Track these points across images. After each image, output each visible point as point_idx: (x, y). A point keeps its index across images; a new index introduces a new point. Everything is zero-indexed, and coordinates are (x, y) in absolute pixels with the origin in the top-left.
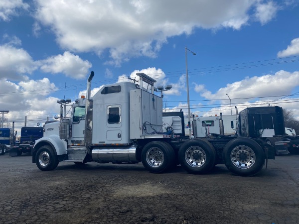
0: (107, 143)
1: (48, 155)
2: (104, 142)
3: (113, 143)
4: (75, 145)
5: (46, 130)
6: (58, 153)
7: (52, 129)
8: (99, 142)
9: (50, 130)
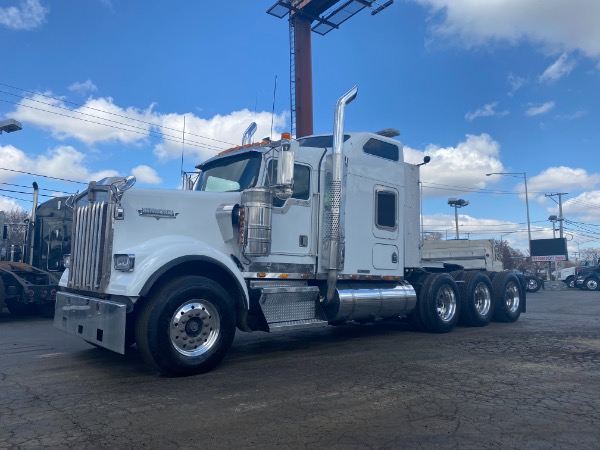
0: (372, 272)
2: (368, 271)
3: (383, 274)
8: (359, 271)
9: (158, 215)
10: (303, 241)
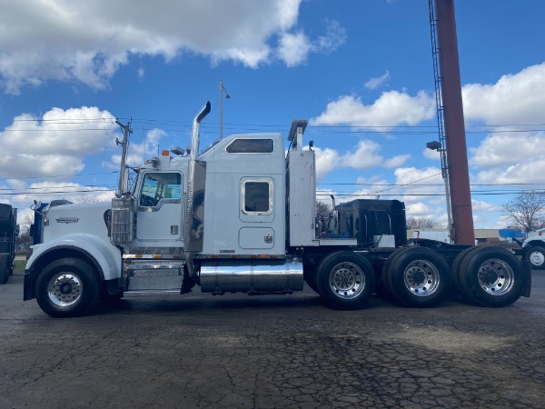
0: (239, 252)
1: (76, 280)
2: (233, 251)
3: (255, 253)
4: (145, 256)
5: (53, 222)
6: (108, 276)
7: (76, 221)
8: (221, 251)
9: (67, 221)
10: (174, 229)
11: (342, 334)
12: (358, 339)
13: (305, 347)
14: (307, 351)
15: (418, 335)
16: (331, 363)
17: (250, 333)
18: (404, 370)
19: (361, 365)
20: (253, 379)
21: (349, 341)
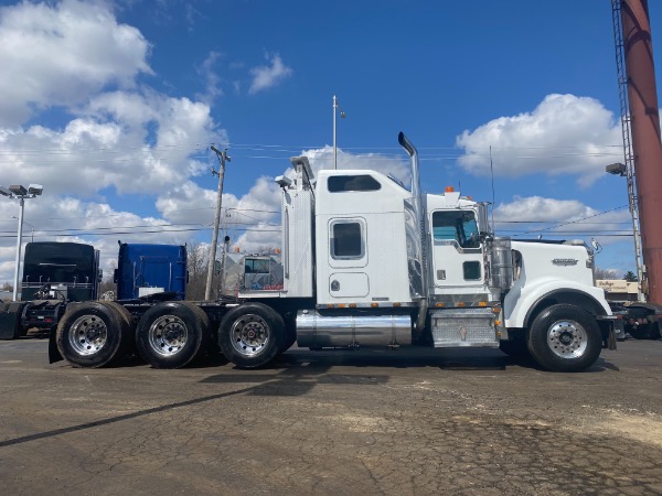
11: (521, 419)
12: (548, 428)
13: (474, 437)
14: (478, 444)
15: (637, 425)
16: (520, 465)
17: (389, 412)
18: (642, 483)
19: (569, 470)
20: (410, 485)
21: (535, 431)
